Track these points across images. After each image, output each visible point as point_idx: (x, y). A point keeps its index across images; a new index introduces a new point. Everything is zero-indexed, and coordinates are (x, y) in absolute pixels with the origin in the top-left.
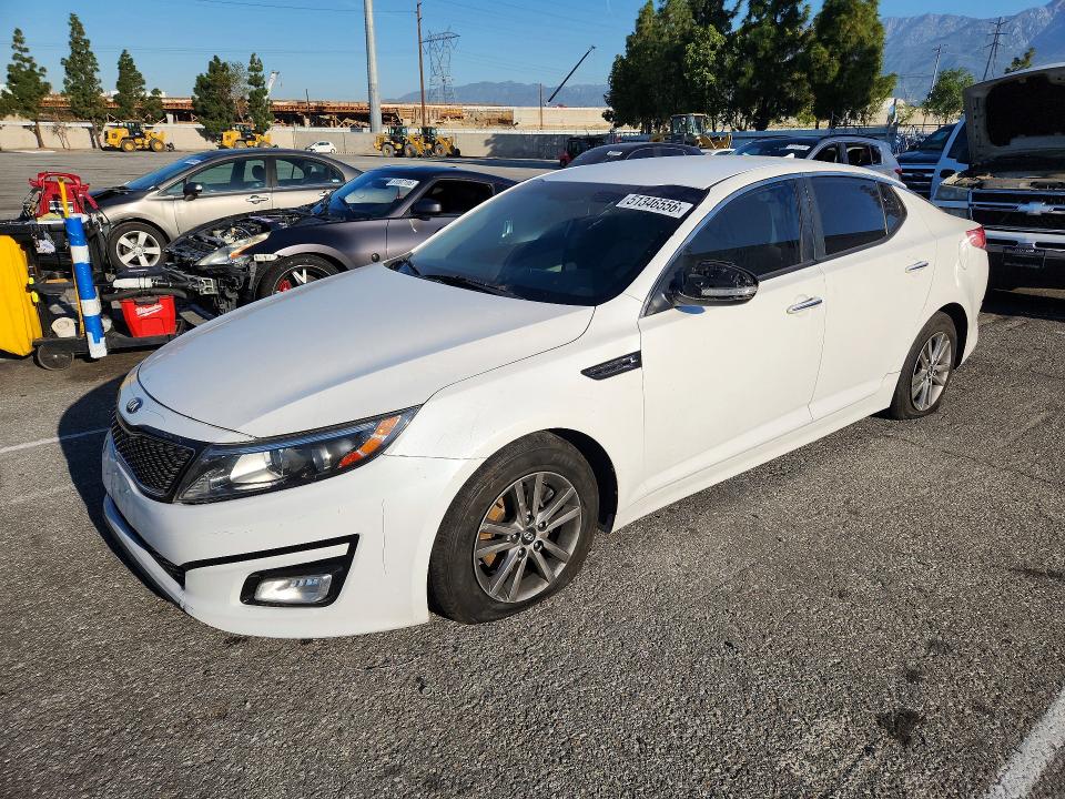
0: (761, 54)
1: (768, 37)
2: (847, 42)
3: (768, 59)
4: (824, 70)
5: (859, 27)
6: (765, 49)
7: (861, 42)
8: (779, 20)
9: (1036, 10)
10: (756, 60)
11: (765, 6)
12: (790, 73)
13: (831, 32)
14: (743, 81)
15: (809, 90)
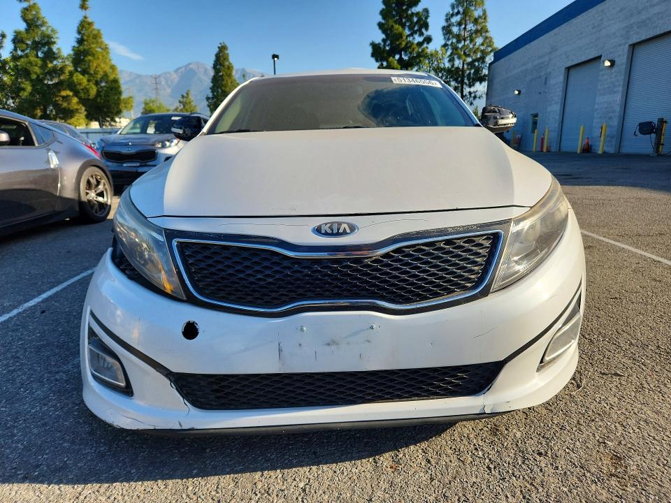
0: (34, 77)
1: (36, 65)
2: (97, 74)
3: (39, 80)
4: (86, 90)
5: (103, 65)
6: (36, 73)
7: (106, 75)
8: (40, 54)
9: (169, 73)
10: (31, 81)
11: (27, 44)
12: (60, 91)
13: (83, 67)
14: (24, 94)
15: (78, 103)
